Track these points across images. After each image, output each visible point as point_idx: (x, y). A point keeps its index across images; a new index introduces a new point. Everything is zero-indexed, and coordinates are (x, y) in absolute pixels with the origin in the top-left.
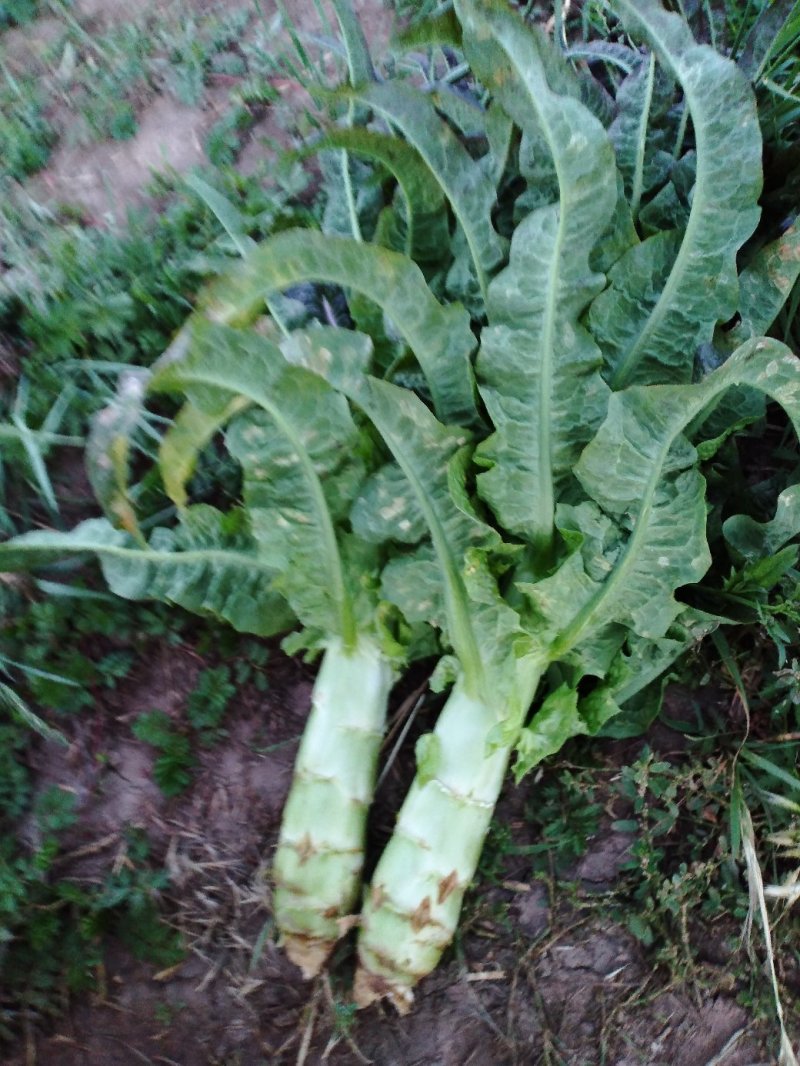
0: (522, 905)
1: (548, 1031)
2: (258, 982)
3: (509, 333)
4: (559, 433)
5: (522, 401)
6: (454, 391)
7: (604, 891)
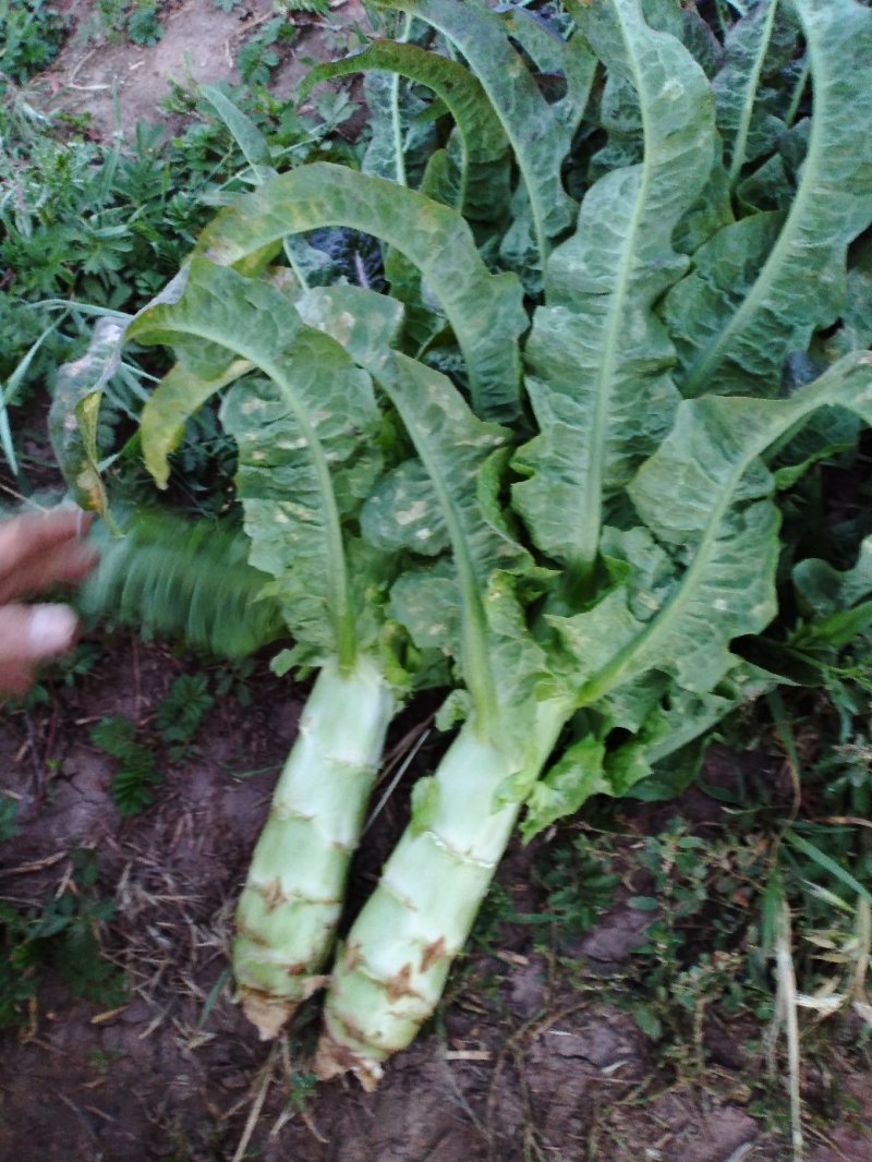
0: (517, 979)
1: (531, 1125)
2: (210, 1036)
3: (570, 316)
4: (616, 442)
5: (576, 400)
6: (496, 379)
7: (610, 972)
